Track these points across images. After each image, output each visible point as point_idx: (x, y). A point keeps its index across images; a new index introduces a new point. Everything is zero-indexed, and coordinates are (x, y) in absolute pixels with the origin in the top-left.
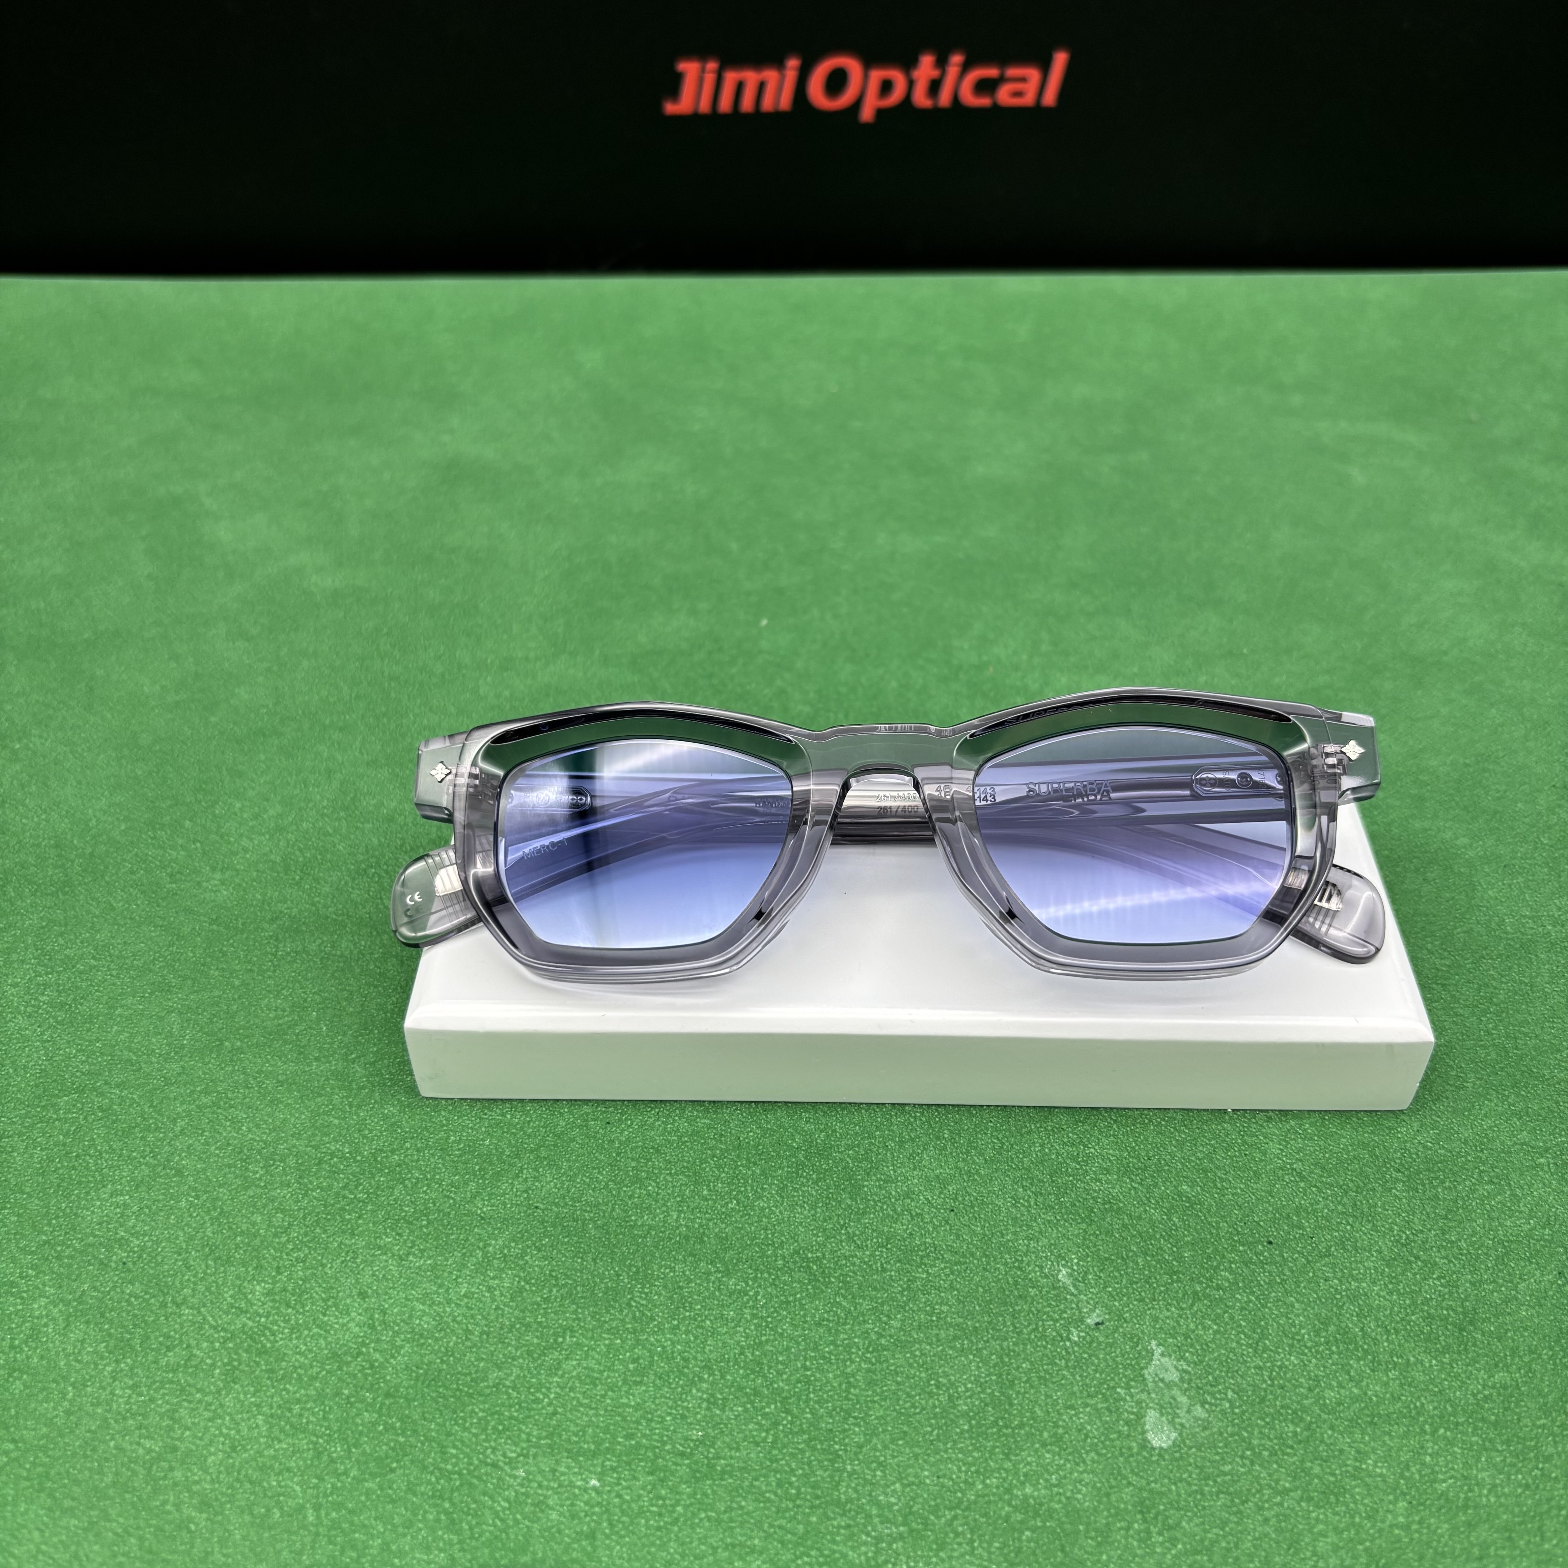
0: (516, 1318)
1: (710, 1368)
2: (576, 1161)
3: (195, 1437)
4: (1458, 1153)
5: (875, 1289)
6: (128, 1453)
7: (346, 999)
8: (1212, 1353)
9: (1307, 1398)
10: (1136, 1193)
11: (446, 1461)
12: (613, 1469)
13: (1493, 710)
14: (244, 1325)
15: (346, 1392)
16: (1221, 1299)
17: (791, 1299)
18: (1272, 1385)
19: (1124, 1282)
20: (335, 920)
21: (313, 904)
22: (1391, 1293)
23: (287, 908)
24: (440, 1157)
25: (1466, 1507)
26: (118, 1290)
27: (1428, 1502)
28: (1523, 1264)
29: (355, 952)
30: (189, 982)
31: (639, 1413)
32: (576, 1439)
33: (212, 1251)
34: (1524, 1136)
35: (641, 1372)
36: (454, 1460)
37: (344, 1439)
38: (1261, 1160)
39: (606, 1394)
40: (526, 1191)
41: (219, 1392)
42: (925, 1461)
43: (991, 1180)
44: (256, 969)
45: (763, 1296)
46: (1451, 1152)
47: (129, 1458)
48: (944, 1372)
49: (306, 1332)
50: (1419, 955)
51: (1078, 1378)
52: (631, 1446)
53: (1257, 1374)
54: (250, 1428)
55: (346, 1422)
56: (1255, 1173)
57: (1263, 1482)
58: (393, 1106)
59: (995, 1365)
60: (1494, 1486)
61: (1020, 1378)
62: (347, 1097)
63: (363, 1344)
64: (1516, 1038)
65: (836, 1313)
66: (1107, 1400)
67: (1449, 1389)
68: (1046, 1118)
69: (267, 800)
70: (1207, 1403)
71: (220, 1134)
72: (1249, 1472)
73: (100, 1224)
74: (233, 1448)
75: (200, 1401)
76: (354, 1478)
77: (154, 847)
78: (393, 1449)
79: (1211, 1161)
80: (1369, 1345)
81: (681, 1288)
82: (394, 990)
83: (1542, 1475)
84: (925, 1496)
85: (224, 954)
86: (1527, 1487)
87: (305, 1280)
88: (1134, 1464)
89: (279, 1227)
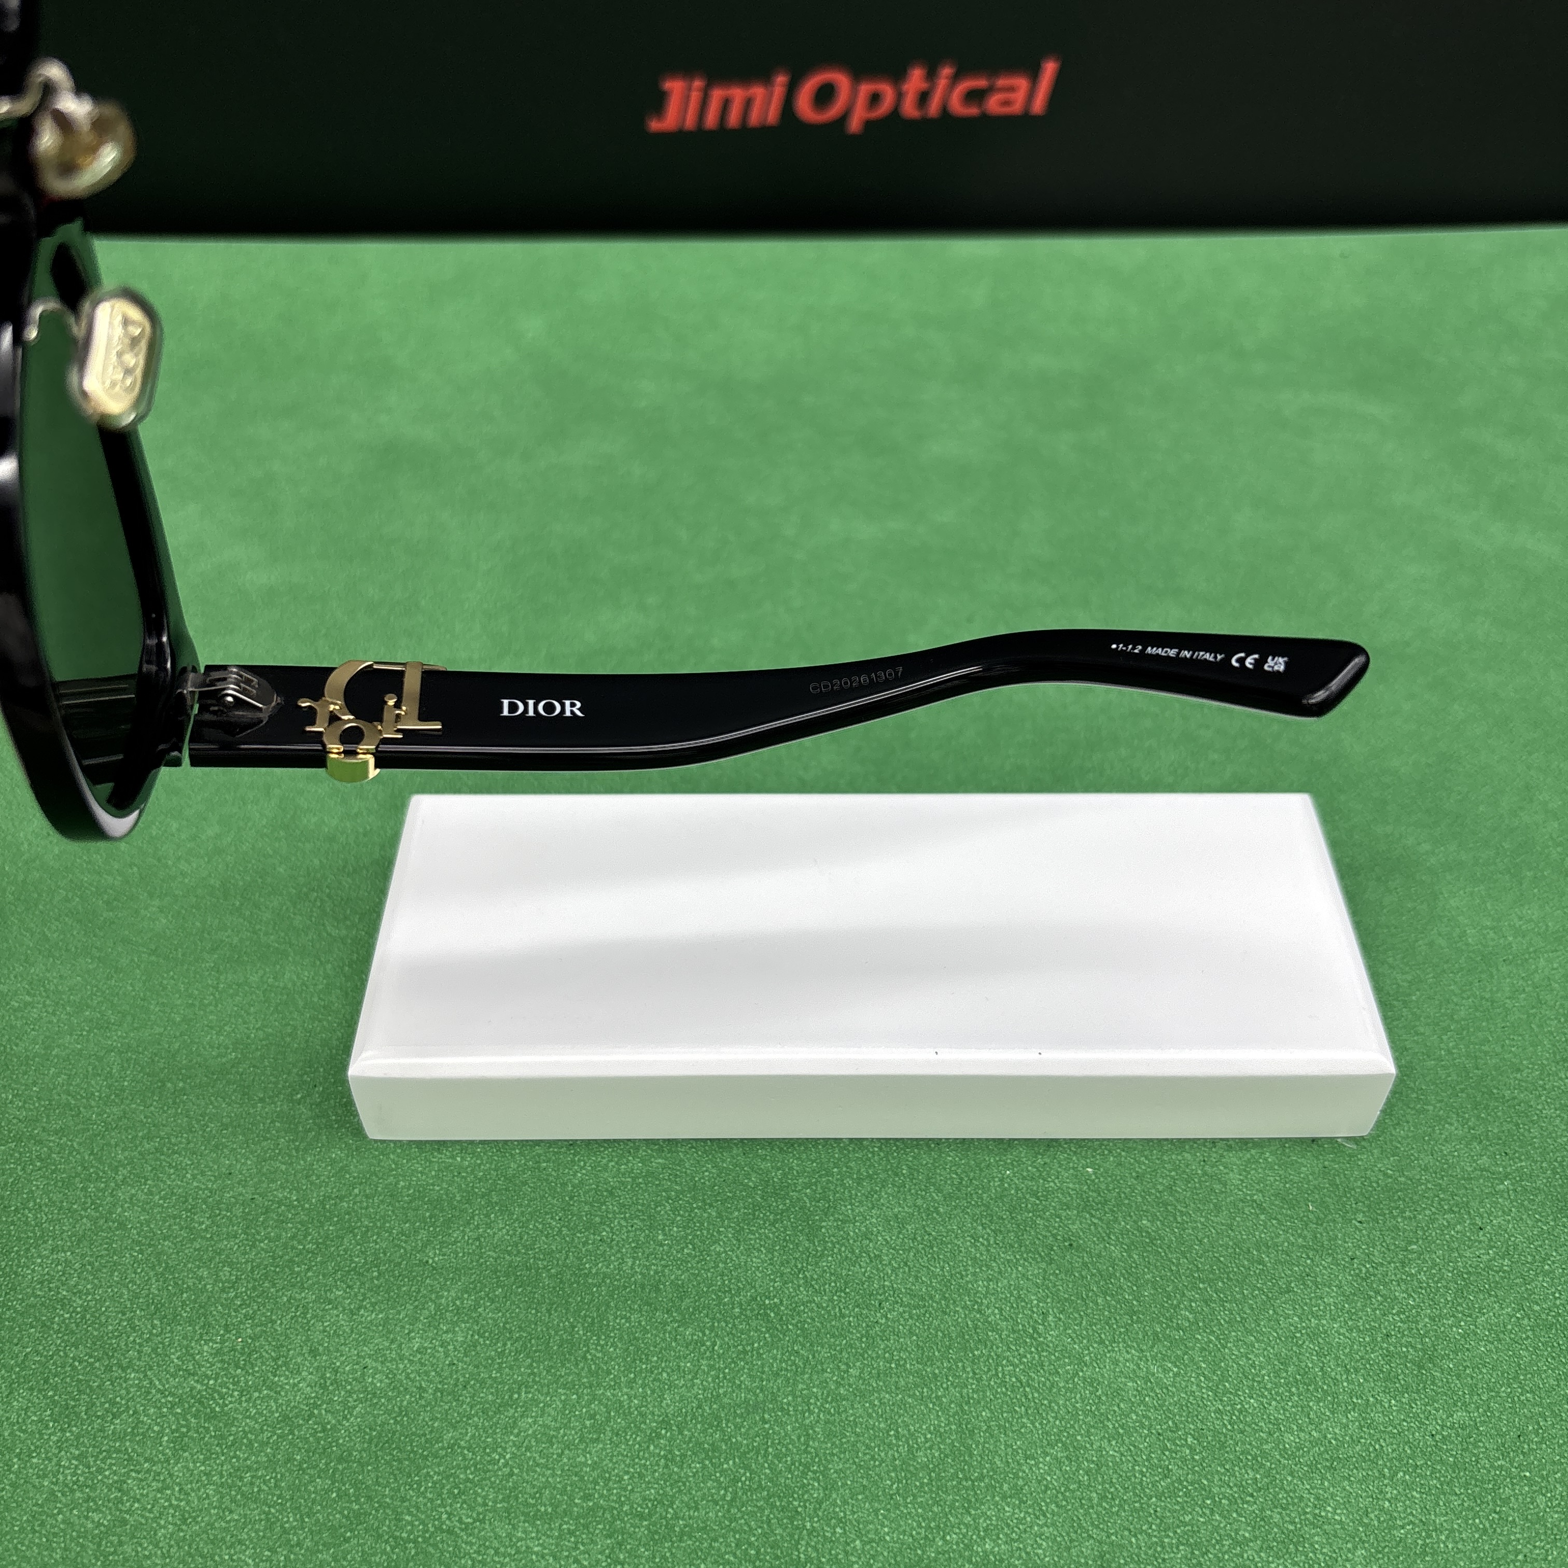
0: (471, 1374)
1: (668, 1423)
2: (529, 1206)
3: (145, 1509)
4: (1419, 1180)
5: (833, 1336)
6: (77, 1528)
7: (290, 1035)
8: (1173, 1397)
9: (1267, 1442)
10: (1096, 1228)
11: (402, 1529)
12: (571, 1533)
13: (1456, 707)
14: (192, 1388)
15: (298, 1457)
16: (1181, 1339)
17: (749, 1348)
18: (1233, 1430)
19: (1084, 1322)
20: (277, 948)
21: (255, 932)
22: (1350, 1330)
23: (228, 937)
24: (390, 1203)
25: (1425, 1553)
26: (62, 1353)
27: (1386, 1550)
28: (1482, 1297)
29: (299, 984)
30: (129, 1018)
31: (595, 1474)
32: (531, 1501)
33: (157, 1309)
34: (1484, 1161)
35: (599, 1429)
36: (409, 1528)
37: (296, 1508)
38: (1222, 1192)
39: (563, 1452)
40: (478, 1239)
41: (167, 1461)
42: (885, 1517)
43: (950, 1218)
44: (197, 1003)
45: (721, 1346)
46: (1411, 1180)
47: (78, 1532)
48: (903, 1422)
49: (256, 1394)
50: (1380, 970)
51: (1037, 1424)
52: (590, 1509)
53: (1217, 1419)
54: (199, 1498)
55: (299, 1490)
56: (1215, 1205)
57: (1222, 1532)
58: (341, 1149)
59: (956, 1413)
60: (1452, 1531)
61: (980, 1429)
62: (293, 1141)
63: (316, 1406)
64: (1476, 1057)
65: (794, 1363)
66: (1067, 1449)
67: (1408, 1430)
68: (1005, 1150)
69: (205, 819)
70: (1168, 1450)
71: (165, 1182)
72: (1210, 1521)
73: (42, 1283)
74: (184, 1521)
75: (148, 1471)
76: (307, 1549)
77: (89, 872)
78: (347, 1517)
79: (1171, 1195)
80: (1329, 1386)
81: (637, 1339)
82: (340, 1024)
83: (1500, 1518)
84: (886, 1554)
85: (165, 989)
86: (1485, 1531)
87: (255, 1338)
88: (1095, 1516)
89: (228, 1281)
